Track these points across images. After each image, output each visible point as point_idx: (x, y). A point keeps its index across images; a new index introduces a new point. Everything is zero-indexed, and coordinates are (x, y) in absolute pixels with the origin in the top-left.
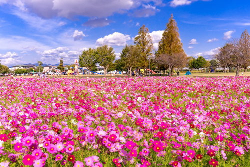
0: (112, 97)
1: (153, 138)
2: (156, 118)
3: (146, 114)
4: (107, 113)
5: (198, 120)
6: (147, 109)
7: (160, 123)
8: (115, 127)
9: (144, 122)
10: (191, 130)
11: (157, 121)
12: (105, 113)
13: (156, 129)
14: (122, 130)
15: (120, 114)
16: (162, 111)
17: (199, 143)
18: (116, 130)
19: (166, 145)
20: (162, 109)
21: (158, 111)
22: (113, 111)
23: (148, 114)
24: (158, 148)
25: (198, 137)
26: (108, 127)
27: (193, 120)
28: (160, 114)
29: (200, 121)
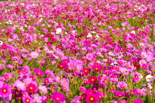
0: (22, 28)
1: (83, 86)
2: (87, 58)
3: (72, 53)
4: (16, 53)
5: (145, 59)
6: (74, 46)
7: (92, 64)
8: (30, 72)
9: (69, 64)
10: (137, 73)
11: (88, 61)
12: (12, 54)
13: (86, 74)
14: (40, 77)
15: (35, 55)
16: (94, 48)
17: (146, 90)
18: (32, 77)
19: (104, 94)
20: (95, 45)
21: (89, 48)
22: (24, 50)
23: (76, 52)
24: (92, 99)
25: (145, 81)
26: (19, 72)
27: (139, 59)
28: (91, 51)
29: (148, 60)
